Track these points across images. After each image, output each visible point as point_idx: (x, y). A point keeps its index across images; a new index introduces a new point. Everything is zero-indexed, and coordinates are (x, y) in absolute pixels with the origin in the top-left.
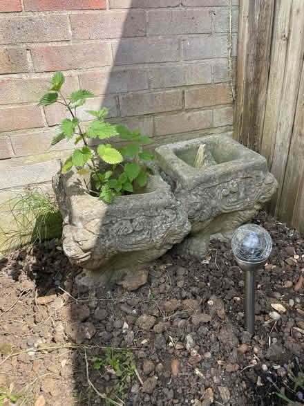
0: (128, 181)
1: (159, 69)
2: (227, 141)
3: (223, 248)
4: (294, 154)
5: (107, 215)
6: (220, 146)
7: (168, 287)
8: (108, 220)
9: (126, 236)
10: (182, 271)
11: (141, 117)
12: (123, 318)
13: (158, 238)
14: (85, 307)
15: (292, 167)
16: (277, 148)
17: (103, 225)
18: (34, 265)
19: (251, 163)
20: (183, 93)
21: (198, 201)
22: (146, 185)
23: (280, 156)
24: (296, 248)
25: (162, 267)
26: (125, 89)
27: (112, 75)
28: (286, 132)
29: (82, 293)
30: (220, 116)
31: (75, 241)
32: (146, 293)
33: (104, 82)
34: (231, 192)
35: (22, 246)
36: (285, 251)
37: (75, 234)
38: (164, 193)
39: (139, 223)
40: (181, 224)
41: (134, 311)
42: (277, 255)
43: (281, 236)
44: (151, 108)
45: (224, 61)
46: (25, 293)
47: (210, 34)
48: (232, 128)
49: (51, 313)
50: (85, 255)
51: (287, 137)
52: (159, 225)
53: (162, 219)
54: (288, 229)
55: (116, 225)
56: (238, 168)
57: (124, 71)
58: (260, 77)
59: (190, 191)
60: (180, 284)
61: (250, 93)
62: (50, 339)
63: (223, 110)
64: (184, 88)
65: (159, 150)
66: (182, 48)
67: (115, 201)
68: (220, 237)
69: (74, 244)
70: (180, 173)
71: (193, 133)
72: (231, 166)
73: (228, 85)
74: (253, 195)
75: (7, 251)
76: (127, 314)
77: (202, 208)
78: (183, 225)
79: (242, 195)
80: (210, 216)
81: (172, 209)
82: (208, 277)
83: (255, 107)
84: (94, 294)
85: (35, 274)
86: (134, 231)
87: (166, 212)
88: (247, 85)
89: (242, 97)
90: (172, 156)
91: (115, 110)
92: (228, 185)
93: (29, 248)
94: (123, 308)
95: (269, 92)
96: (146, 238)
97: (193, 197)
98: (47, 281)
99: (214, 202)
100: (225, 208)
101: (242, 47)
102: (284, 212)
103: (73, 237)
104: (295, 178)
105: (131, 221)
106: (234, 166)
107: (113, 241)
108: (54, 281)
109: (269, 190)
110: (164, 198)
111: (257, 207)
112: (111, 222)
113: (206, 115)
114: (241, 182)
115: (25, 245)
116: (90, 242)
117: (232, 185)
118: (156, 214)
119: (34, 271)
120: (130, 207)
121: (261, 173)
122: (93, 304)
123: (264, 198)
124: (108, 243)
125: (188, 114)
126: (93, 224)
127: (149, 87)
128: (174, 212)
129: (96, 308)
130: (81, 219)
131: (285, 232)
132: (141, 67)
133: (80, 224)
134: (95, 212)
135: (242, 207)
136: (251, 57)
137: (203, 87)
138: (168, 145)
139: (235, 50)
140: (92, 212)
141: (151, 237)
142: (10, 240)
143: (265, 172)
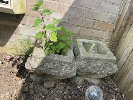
0: (59, 48)
1: (89, 11)
2: (105, 46)
3: (88, 85)
4: (129, 60)
5: (45, 59)
6: (101, 47)
7: (60, 92)
8: (45, 61)
9: (50, 69)
10: (68, 87)
11: (76, 26)
12: (39, 98)
13: (62, 74)
14: (27, 87)
15: (126, 65)
16: (123, 55)
17: (42, 62)
18: (21, 63)
19: (109, 58)
20: (95, 22)
21: (83, 65)
22: (66, 52)
23: (123, 58)
24: (115, 96)
25: (61, 83)
26: (74, 14)
27: (71, 7)
28: (129, 50)
29: (29, 81)
30: (106, 35)
31: (30, 64)
32: (51, 91)
33: (67, 9)
34: (97, 66)
35: (21, 55)
36: (111, 96)
37: (30, 61)
38: (70, 58)
39: (56, 66)
40: (72, 72)
41: (43, 97)
42: (107, 96)
43: (112, 89)
44: (81, 24)
45: (115, 16)
46: (13, 73)
47: (113, 4)
48: (109, 41)
49: (16, 84)
50: (32, 70)
51: (129, 52)
52: (64, 69)
53: (65, 68)
54: (116, 87)
55: (47, 63)
56: (103, 59)
57: (76, 8)
58: (127, 26)
59: (81, 60)
60: (65, 93)
61: (121, 30)
62: (10, 94)
63: (108, 33)
64: (96, 21)
65: (77, 40)
66: (100, 6)
67: (50, 55)
68: (88, 79)
69: (29, 65)
70: (81, 52)
71: (93, 38)
72: (101, 57)
73: (113, 25)
74: (106, 71)
75: (16, 55)
76: (40, 96)
77: (84, 68)
78: (73, 73)
79: (101, 69)
80: (86, 72)
81: (71, 65)
82: (77, 94)
83: (121, 36)
84: (33, 84)
85: (20, 67)
86: (53, 68)
87: (68, 66)
88: (121, 27)
89: (117, 31)
90: (81, 44)
91: (68, 20)
92: (97, 63)
93: (23, 57)
94: (40, 93)
95: (128, 33)
96: (57, 72)
97: (82, 63)
98: (22, 71)
99: (89, 68)
100: (93, 71)
101: (124, 12)
102: (117, 79)
103: (30, 62)
104: (126, 69)
105: (54, 64)
106: (102, 57)
107: (44, 69)
108: (24, 72)
109: (113, 71)
110: (69, 60)
111: (106, 75)
112: (46, 62)
113: (101, 33)
114: (103, 64)
115: (22, 55)
116: (35, 66)
117: (99, 64)
118: (64, 65)
119: (20, 66)
120: (54, 59)
121: (112, 64)
122: (31, 87)
123: (110, 73)
124: (42, 69)
125: (94, 31)
126: (38, 60)
127: (83, 16)
128: (71, 66)
129: (31, 89)
130: (34, 57)
131: (114, 88)
132: (82, 8)
133: (33, 59)
134: (40, 56)
135: (100, 73)
136: (126, 18)
137: (104, 23)
138: (82, 39)
139: (121, 13)
140: (39, 56)
141: (59, 72)
142: (18, 52)
143: (114, 64)
